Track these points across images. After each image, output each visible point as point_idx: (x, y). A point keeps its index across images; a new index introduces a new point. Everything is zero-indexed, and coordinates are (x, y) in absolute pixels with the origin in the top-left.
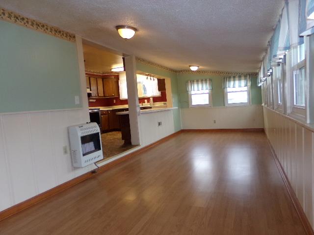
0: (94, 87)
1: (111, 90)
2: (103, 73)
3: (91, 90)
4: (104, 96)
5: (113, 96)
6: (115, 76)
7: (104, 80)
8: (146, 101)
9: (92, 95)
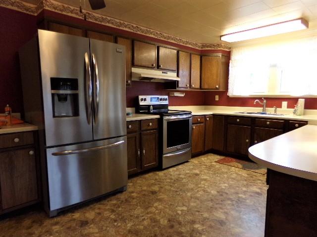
0: (184, 71)
1: (215, 77)
2: (203, 46)
3: (178, 76)
4: (201, 88)
5: (217, 88)
6: (223, 52)
7: (203, 58)
8: (285, 104)
9: (180, 86)
